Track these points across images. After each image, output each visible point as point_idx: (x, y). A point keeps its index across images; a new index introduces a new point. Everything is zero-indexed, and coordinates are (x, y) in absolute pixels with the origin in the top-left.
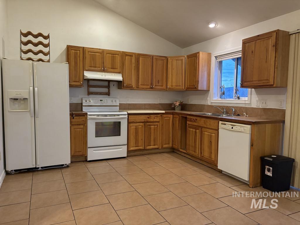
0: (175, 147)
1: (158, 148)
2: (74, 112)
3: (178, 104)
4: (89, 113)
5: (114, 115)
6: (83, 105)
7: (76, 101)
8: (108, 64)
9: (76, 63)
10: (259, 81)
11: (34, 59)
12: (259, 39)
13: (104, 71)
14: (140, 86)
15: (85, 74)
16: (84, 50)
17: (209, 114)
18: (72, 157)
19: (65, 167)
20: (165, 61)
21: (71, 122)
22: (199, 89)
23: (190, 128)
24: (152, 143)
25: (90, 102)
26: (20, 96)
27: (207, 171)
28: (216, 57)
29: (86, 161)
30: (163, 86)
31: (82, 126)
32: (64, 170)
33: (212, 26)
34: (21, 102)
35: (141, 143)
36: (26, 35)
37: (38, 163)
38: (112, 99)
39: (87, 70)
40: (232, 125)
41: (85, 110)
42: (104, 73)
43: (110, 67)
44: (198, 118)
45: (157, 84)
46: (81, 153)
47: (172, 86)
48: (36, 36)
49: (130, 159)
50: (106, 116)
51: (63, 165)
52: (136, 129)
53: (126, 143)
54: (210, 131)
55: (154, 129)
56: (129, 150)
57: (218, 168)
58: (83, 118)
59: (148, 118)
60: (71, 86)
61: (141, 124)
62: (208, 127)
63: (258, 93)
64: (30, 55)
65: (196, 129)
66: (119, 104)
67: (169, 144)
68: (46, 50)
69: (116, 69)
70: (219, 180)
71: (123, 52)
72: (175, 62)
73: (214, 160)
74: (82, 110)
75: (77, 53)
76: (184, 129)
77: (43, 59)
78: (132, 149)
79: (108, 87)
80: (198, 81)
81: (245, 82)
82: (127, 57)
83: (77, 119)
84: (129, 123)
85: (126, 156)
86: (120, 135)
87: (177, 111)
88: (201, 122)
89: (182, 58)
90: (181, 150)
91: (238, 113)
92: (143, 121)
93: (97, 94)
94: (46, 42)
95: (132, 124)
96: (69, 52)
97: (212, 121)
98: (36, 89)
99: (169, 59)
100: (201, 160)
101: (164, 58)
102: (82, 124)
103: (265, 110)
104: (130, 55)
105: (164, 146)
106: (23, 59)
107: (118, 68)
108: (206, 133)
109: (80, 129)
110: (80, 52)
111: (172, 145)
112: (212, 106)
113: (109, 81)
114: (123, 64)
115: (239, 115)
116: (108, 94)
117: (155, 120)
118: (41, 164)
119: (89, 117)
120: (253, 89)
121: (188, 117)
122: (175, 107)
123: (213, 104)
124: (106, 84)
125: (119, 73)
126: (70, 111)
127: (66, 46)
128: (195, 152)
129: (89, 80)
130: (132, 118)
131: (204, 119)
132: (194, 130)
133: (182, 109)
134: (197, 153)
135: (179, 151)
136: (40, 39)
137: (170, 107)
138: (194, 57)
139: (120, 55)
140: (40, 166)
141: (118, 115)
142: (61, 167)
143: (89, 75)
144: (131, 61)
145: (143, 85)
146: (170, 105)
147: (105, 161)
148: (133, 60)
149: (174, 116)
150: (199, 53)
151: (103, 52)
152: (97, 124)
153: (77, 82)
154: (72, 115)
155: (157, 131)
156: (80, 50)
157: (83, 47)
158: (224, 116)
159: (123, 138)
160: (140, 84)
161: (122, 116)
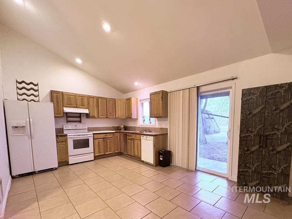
0: (122, 151)
1: (112, 153)
2: (58, 134)
3: (122, 127)
4: (68, 134)
5: (85, 135)
6: (64, 129)
7: (59, 127)
8: (79, 102)
9: (57, 102)
10: (157, 114)
11: (28, 100)
12: (156, 94)
13: (77, 107)
14: (100, 117)
15: (64, 109)
16: (63, 94)
17: (138, 132)
18: (59, 163)
19: (54, 170)
20: (114, 101)
21: (57, 141)
22: (133, 118)
23: (129, 140)
24: (109, 150)
25: (68, 127)
26: (20, 125)
27: (137, 162)
28: (140, 100)
29: (68, 165)
30: (113, 116)
31: (64, 143)
32: (54, 172)
33: (136, 84)
34: (21, 129)
35: (102, 150)
36: (20, 83)
37: (35, 169)
38: (83, 125)
39: (65, 107)
40: (146, 137)
41: (65, 132)
42: (76, 109)
43: (81, 105)
44: (132, 134)
45: (110, 115)
46: (64, 160)
47: (119, 116)
48: (28, 84)
49: (96, 161)
50: (79, 135)
51: (53, 168)
52: (99, 143)
53: (93, 152)
54: (138, 141)
55: (110, 142)
56: (95, 155)
57: (142, 160)
58: (64, 138)
59: (106, 135)
60: (55, 117)
61: (102, 139)
62: (136, 139)
63: (158, 120)
64: (24, 97)
65: (131, 140)
66: (88, 128)
67: (118, 150)
68: (36, 93)
69: (84, 106)
70: (142, 165)
71: (88, 95)
72: (119, 102)
73: (139, 156)
74: (63, 133)
75: (58, 95)
76: (126, 141)
77: (34, 99)
78: (97, 155)
79: (80, 117)
80: (132, 114)
81: (152, 115)
82: (91, 99)
83: (60, 139)
84: (94, 139)
85: (93, 159)
86: (89, 147)
87: (122, 131)
88: (133, 136)
89: (123, 100)
90: (124, 153)
91: (151, 131)
92: (103, 138)
93: (73, 122)
94: (36, 88)
95: (96, 140)
96: (52, 95)
97: (138, 136)
98: (31, 120)
99: (116, 100)
100: (134, 157)
101: (113, 100)
102: (64, 142)
103: (161, 128)
104: (93, 97)
105: (116, 152)
106: (20, 99)
107: (86, 105)
108: (136, 142)
109: (63, 145)
110: (60, 95)
111: (120, 150)
112: (139, 127)
113: (80, 114)
114: (89, 103)
115: (151, 132)
116: (80, 122)
117: (110, 137)
118: (37, 169)
119: (68, 137)
120: (156, 118)
121: (127, 134)
122: (121, 129)
123: (140, 126)
124: (79, 115)
125: (87, 108)
126: (56, 133)
127: (50, 90)
128: (131, 153)
129: (67, 113)
130: (96, 136)
131: (135, 135)
132: (130, 141)
133: (125, 130)
134: (132, 154)
135: (124, 154)
136: (31, 86)
137: (118, 129)
138: (129, 100)
139: (86, 97)
140: (37, 171)
141: (87, 135)
142: (51, 170)
143: (67, 110)
144: (94, 101)
145: (102, 116)
146: (118, 127)
147: (80, 164)
148: (95, 101)
149: (121, 134)
150: (131, 98)
151: (75, 95)
152: (74, 141)
153: (59, 114)
154: (57, 136)
155: (111, 143)
156: (60, 94)
157: (62, 92)
158: (145, 133)
159: (91, 148)
160: (100, 115)
161: (90, 135)
